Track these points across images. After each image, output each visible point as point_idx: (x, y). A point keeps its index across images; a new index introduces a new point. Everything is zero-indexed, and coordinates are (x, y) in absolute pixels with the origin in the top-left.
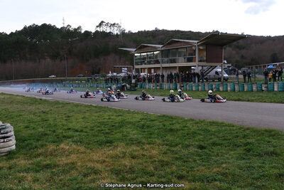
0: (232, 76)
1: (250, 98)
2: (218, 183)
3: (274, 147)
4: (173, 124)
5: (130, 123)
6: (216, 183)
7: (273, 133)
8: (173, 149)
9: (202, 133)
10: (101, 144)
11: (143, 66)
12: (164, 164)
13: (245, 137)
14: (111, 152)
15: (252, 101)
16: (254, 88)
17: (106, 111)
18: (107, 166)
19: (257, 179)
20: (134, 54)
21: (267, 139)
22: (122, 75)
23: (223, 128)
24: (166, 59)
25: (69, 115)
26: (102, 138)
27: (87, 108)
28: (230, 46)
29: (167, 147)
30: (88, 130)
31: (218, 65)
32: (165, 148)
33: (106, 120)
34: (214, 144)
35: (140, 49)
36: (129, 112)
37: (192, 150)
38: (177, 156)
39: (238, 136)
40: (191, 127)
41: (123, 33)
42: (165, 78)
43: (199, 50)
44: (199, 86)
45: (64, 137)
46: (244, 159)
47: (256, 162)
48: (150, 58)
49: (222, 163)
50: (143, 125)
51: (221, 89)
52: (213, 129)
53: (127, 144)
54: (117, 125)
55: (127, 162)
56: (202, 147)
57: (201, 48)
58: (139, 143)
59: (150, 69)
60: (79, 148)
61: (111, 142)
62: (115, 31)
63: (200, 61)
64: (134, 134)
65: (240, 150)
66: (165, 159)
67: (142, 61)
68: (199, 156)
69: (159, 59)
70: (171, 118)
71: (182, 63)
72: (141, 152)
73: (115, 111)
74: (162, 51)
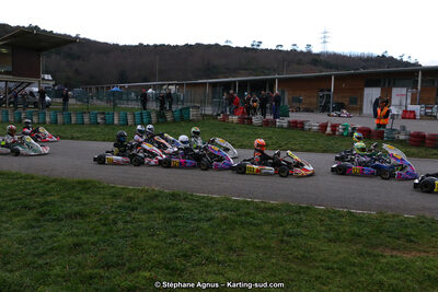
3: (84, 205)
7: (89, 185)
13: (45, 193)
15: (78, 139)
16: (86, 120)
21: (77, 194)
23: (15, 182)
28: (57, 53)
31: (34, 81)
39: (33, 194)
46: (32, 227)
47: (49, 230)
51: (35, 120)
57: (4, 50)
65: (30, 215)
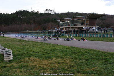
0: (100, 31)
1: (107, 40)
2: (94, 74)
4: (75, 50)
5: (58, 50)
6: (93, 74)
8: (75, 60)
9: (87, 54)
10: (46, 58)
11: (63, 27)
12: (71, 66)
13: (105, 56)
14: (50, 61)
15: (108, 41)
16: (109, 36)
17: (48, 45)
18: (48, 67)
19: (110, 73)
20: (59, 22)
22: (55, 30)
23: (96, 52)
24: (72, 24)
25: (34, 46)
26: (47, 55)
27: (41, 44)
28: (99, 19)
29: (73, 59)
30: (41, 52)
31: (94, 26)
32: (72, 60)
33: (48, 48)
34: (92, 59)
35: (62, 20)
36: (57, 45)
37: (83, 61)
38: (77, 63)
39: (102, 56)
40: (82, 51)
41: (55, 14)
42: (72, 32)
43: (86, 20)
44: (86, 35)
45: (32, 55)
46: (104, 65)
47: (109, 66)
48: (66, 23)
49: (95, 66)
50: (63, 51)
51: (95, 36)
52: (92, 52)
53: (57, 58)
54: (53, 50)
55: (57, 65)
56: (87, 60)
57: (87, 19)
58: (61, 58)
59: (66, 28)
60: (38, 59)
61: (50, 57)
62: (52, 13)
63: (86, 25)
64: (59, 54)
65: (103, 61)
66: (72, 64)
67: (63, 25)
68: (86, 63)
69: (70, 24)
70: (75, 48)
71: (79, 26)
72: (62, 61)
73: (52, 45)
74: (71, 21)
